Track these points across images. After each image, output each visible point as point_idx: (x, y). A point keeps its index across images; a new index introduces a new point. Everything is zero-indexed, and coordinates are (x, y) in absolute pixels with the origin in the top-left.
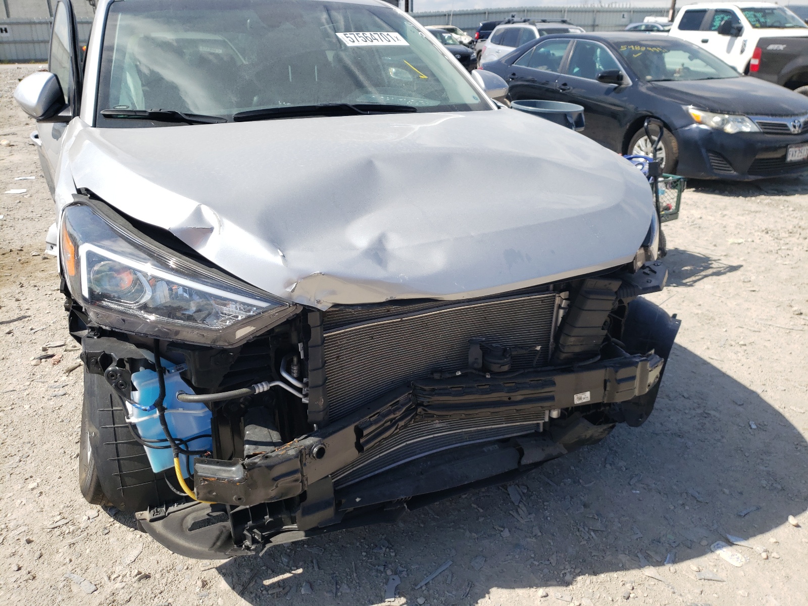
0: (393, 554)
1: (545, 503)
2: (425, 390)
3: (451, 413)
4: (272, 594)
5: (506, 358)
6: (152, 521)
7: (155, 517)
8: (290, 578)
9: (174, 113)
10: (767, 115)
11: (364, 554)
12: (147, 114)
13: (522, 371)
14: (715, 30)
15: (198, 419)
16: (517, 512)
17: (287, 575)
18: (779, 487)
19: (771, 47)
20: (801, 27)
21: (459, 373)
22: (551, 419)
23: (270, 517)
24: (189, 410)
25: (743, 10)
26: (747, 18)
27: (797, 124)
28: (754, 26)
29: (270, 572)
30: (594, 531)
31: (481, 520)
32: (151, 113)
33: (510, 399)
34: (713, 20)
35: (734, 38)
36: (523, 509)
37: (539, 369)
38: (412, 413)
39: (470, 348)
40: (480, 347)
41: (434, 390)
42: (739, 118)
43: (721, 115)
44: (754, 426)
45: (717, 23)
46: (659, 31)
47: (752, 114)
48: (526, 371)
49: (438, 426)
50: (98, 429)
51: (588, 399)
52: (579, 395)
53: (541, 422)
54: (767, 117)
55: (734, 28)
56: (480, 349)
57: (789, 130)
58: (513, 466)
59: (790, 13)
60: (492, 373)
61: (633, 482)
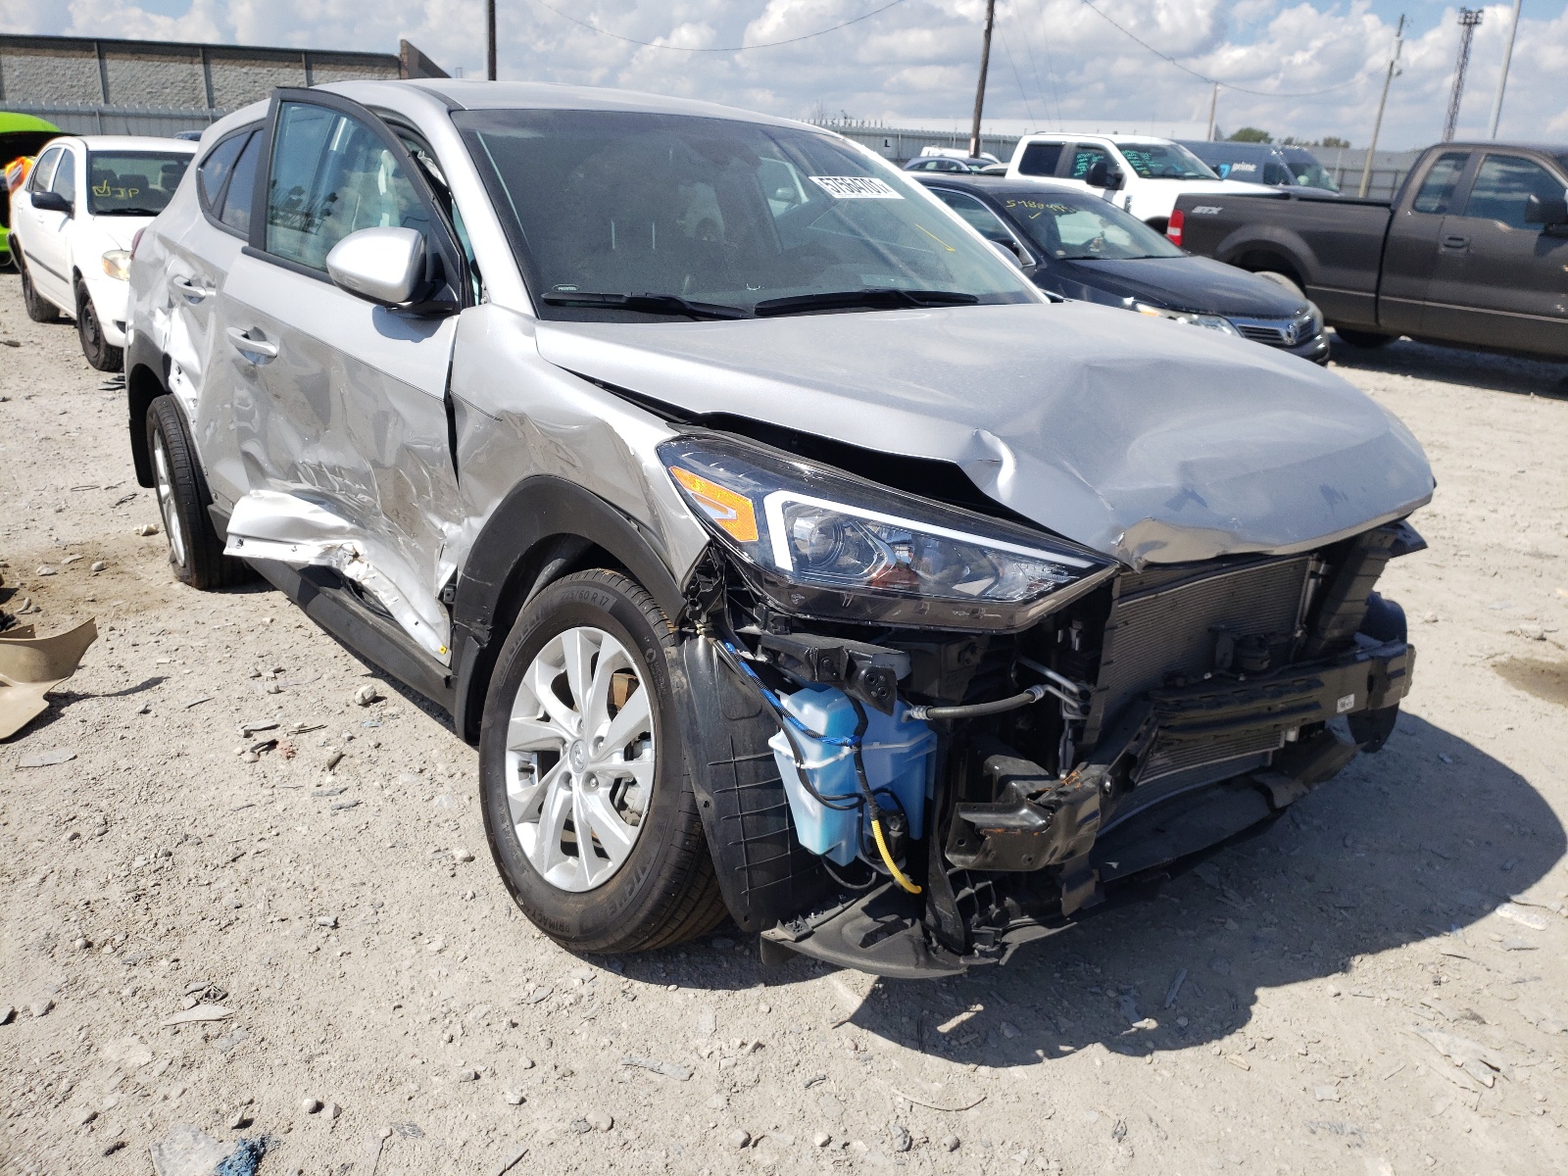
0: (1098, 971)
1: (1254, 882)
2: (1166, 704)
3: (1201, 736)
4: (967, 1043)
5: (1266, 649)
6: (799, 939)
7: (799, 934)
8: (971, 1018)
9: (670, 300)
10: (1252, 316)
11: (1057, 975)
12: (623, 301)
13: (1280, 669)
14: (1079, 177)
15: (898, 758)
16: (1224, 896)
17: (965, 1016)
18: (1529, 831)
19: (1198, 210)
20: (1208, 178)
21: (1208, 676)
22: (1287, 743)
23: (997, 907)
24: (888, 743)
25: (1121, 148)
26: (1129, 160)
27: (1291, 330)
28: (1141, 175)
29: (939, 1017)
30: (1345, 908)
31: (1185, 912)
32: (631, 300)
33: (1270, 709)
34: (1075, 162)
35: (1110, 192)
36: (1231, 893)
39: (1217, 638)
41: (1178, 703)
42: (1213, 319)
43: (1187, 315)
44: (1448, 760)
45: (1082, 167)
46: (959, 172)
47: (1231, 314)
48: (1284, 668)
49: (1159, 762)
50: (711, 794)
51: (1353, 705)
52: (1343, 700)
53: (1271, 750)
54: (1251, 319)
55: (1110, 175)
56: (1232, 639)
57: (1281, 339)
58: (1263, 812)
59: (1189, 155)
60: (1247, 673)
61: (1349, 842)
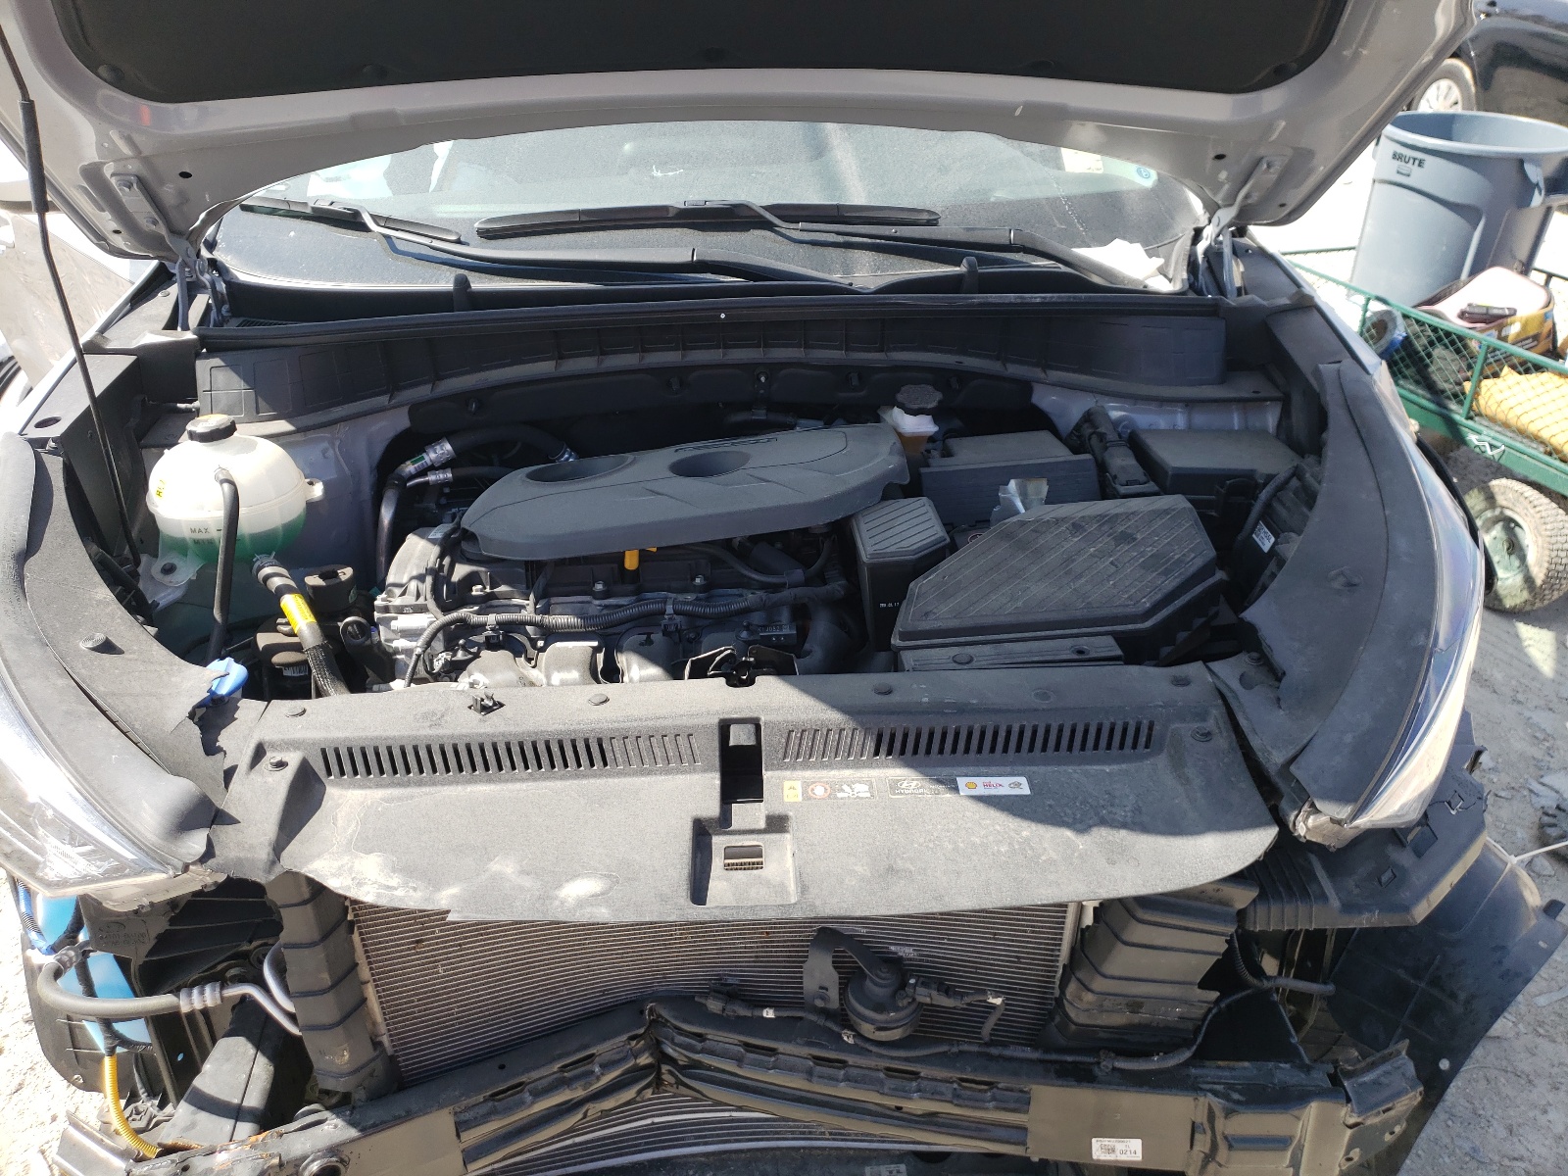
5: (897, 1009)
12: (308, 210)
13: (944, 1048)
21: (770, 1014)
32: (314, 210)
33: (898, 1108)
37: (994, 1051)
38: (646, 1076)
39: (807, 957)
40: (834, 962)
48: (955, 1049)
51: (1138, 1157)
52: (1106, 1141)
56: (835, 968)
